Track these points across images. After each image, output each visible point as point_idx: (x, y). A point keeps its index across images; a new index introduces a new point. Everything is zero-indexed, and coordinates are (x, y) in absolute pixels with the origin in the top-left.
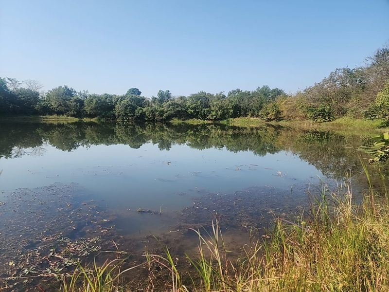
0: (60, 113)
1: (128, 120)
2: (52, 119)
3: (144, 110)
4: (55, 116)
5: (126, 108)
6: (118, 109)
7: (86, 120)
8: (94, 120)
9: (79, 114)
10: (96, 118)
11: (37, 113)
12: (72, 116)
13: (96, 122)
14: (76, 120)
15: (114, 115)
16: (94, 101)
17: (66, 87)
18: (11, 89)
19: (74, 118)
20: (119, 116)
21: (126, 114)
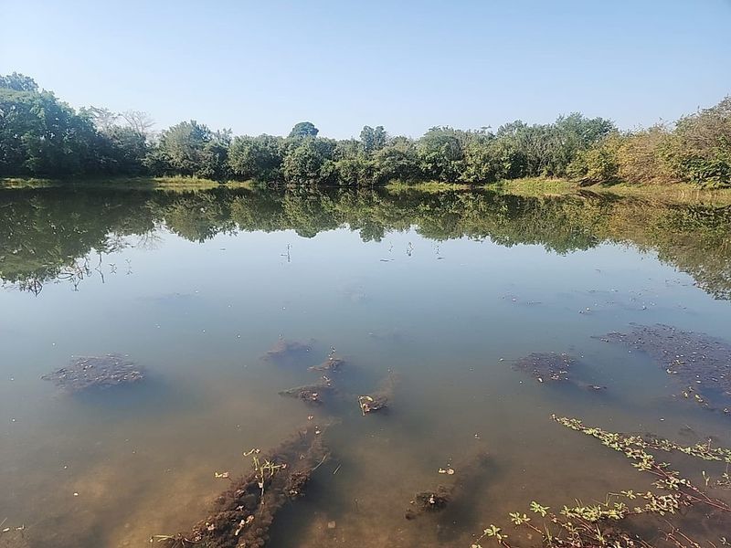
0: (186, 172)
1: (308, 186)
2: (174, 184)
3: (338, 165)
4: (178, 178)
5: (304, 162)
6: (290, 164)
7: (231, 185)
8: (245, 185)
9: (219, 173)
10: (249, 182)
11: (145, 172)
12: (207, 177)
13: (249, 188)
14: (215, 184)
15: (282, 175)
16: (247, 149)
17: (194, 123)
18: (99, 128)
19: (210, 181)
20: (291, 177)
21: (304, 175)
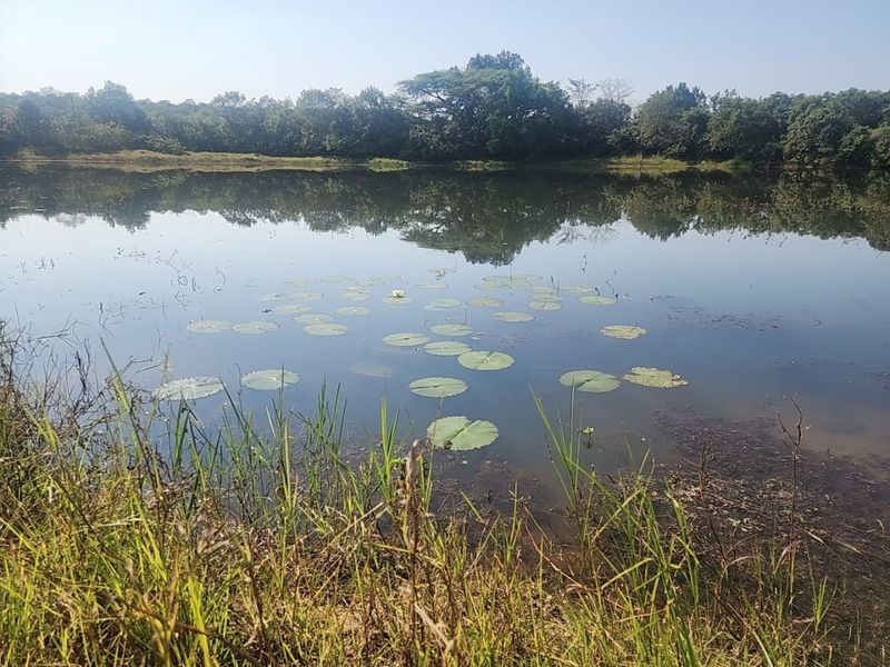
0: (648, 152)
1: (816, 167)
2: (629, 166)
3: (875, 133)
4: (639, 158)
5: (816, 131)
6: (796, 133)
7: (705, 166)
8: (722, 166)
9: (692, 152)
10: (731, 161)
11: (609, 152)
12: (673, 156)
13: (728, 171)
14: (681, 166)
15: (779, 152)
16: (733, 117)
18: (575, 103)
19: (678, 161)
20: (792, 154)
21: (813, 150)
